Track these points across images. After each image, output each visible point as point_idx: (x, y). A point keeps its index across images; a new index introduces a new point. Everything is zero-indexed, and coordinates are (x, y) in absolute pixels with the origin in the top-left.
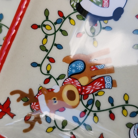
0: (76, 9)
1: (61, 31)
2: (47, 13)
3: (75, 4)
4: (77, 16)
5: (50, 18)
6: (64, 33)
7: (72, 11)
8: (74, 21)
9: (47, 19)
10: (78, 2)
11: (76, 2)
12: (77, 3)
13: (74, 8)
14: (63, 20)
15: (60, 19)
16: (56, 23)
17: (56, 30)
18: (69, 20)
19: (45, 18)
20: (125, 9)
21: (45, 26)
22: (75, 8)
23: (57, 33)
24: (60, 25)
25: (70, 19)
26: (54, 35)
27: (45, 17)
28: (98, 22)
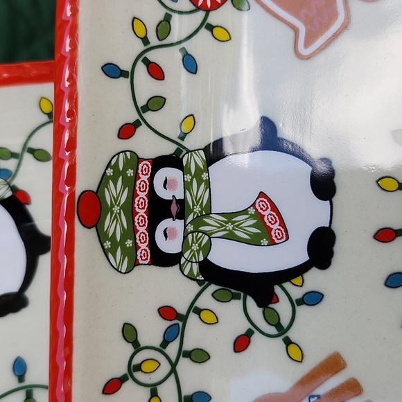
0: (203, 279)
1: (188, 354)
2: (129, 333)
3: (196, 267)
4: (212, 295)
5: (143, 341)
6: (199, 356)
7: (196, 288)
8: (211, 311)
9: (137, 347)
10: (201, 258)
11: (196, 262)
12: (199, 262)
13: (198, 278)
14: (181, 324)
15: (171, 326)
16: (165, 343)
17: (173, 360)
18: (197, 316)
19: (129, 349)
20: (335, 227)
21: (138, 368)
22: (201, 278)
23: (179, 368)
24: (177, 342)
25: (198, 311)
26: (172, 377)
27: (130, 345)
28: (277, 289)
